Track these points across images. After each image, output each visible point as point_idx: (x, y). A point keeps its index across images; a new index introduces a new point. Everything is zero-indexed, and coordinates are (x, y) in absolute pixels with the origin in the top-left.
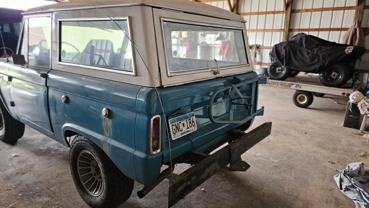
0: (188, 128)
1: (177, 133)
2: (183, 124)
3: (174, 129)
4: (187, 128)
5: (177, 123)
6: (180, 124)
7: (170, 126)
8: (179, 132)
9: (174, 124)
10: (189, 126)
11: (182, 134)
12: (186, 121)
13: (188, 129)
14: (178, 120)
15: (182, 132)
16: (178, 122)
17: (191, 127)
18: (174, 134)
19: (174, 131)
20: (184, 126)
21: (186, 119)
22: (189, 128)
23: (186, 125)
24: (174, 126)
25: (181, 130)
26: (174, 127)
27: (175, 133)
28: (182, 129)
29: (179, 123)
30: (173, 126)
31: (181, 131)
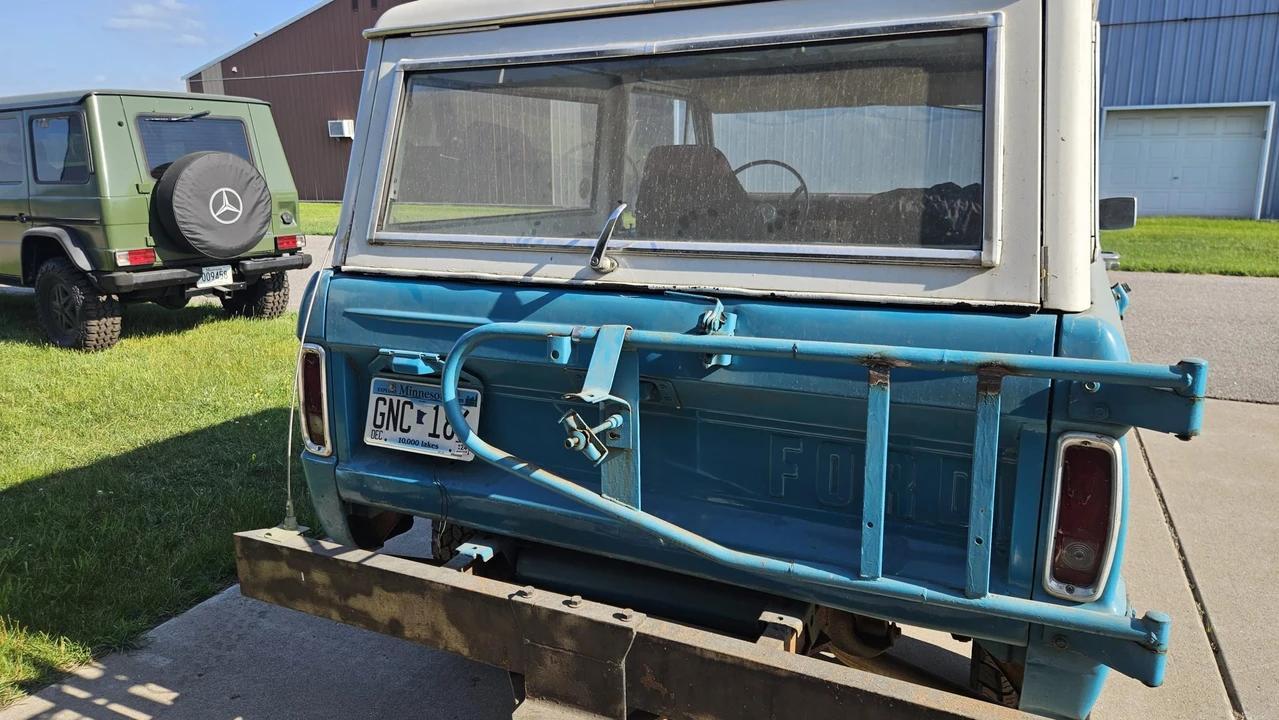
0: (434, 435)
1: (387, 429)
2: (421, 415)
3: (382, 414)
4: (430, 435)
5: (399, 401)
6: (407, 407)
7: (373, 397)
8: (395, 430)
9: (387, 398)
10: (440, 431)
11: (402, 441)
12: (436, 408)
13: (433, 440)
14: (405, 391)
15: (404, 435)
16: (403, 400)
17: (449, 438)
18: (375, 426)
19: (379, 418)
20: (420, 421)
21: (438, 404)
22: (438, 436)
23: (429, 419)
24: (385, 404)
25: (405, 427)
26: (384, 408)
27: (381, 426)
28: (409, 427)
29: (405, 403)
30: (381, 403)
31: (403, 430)
